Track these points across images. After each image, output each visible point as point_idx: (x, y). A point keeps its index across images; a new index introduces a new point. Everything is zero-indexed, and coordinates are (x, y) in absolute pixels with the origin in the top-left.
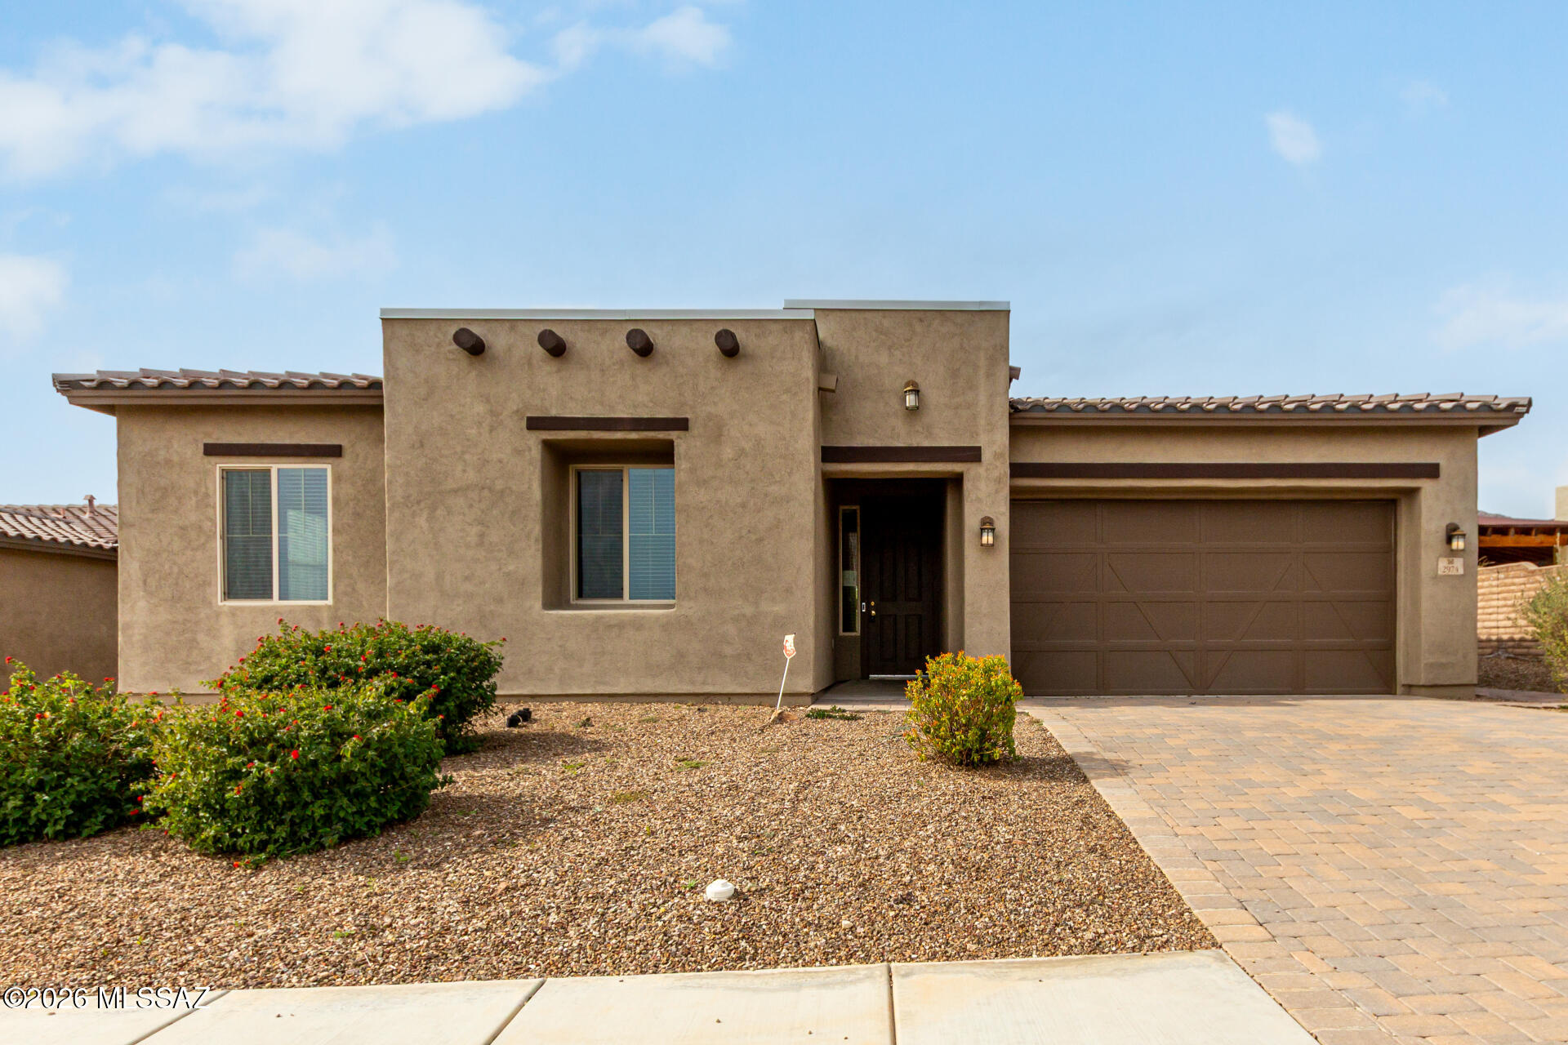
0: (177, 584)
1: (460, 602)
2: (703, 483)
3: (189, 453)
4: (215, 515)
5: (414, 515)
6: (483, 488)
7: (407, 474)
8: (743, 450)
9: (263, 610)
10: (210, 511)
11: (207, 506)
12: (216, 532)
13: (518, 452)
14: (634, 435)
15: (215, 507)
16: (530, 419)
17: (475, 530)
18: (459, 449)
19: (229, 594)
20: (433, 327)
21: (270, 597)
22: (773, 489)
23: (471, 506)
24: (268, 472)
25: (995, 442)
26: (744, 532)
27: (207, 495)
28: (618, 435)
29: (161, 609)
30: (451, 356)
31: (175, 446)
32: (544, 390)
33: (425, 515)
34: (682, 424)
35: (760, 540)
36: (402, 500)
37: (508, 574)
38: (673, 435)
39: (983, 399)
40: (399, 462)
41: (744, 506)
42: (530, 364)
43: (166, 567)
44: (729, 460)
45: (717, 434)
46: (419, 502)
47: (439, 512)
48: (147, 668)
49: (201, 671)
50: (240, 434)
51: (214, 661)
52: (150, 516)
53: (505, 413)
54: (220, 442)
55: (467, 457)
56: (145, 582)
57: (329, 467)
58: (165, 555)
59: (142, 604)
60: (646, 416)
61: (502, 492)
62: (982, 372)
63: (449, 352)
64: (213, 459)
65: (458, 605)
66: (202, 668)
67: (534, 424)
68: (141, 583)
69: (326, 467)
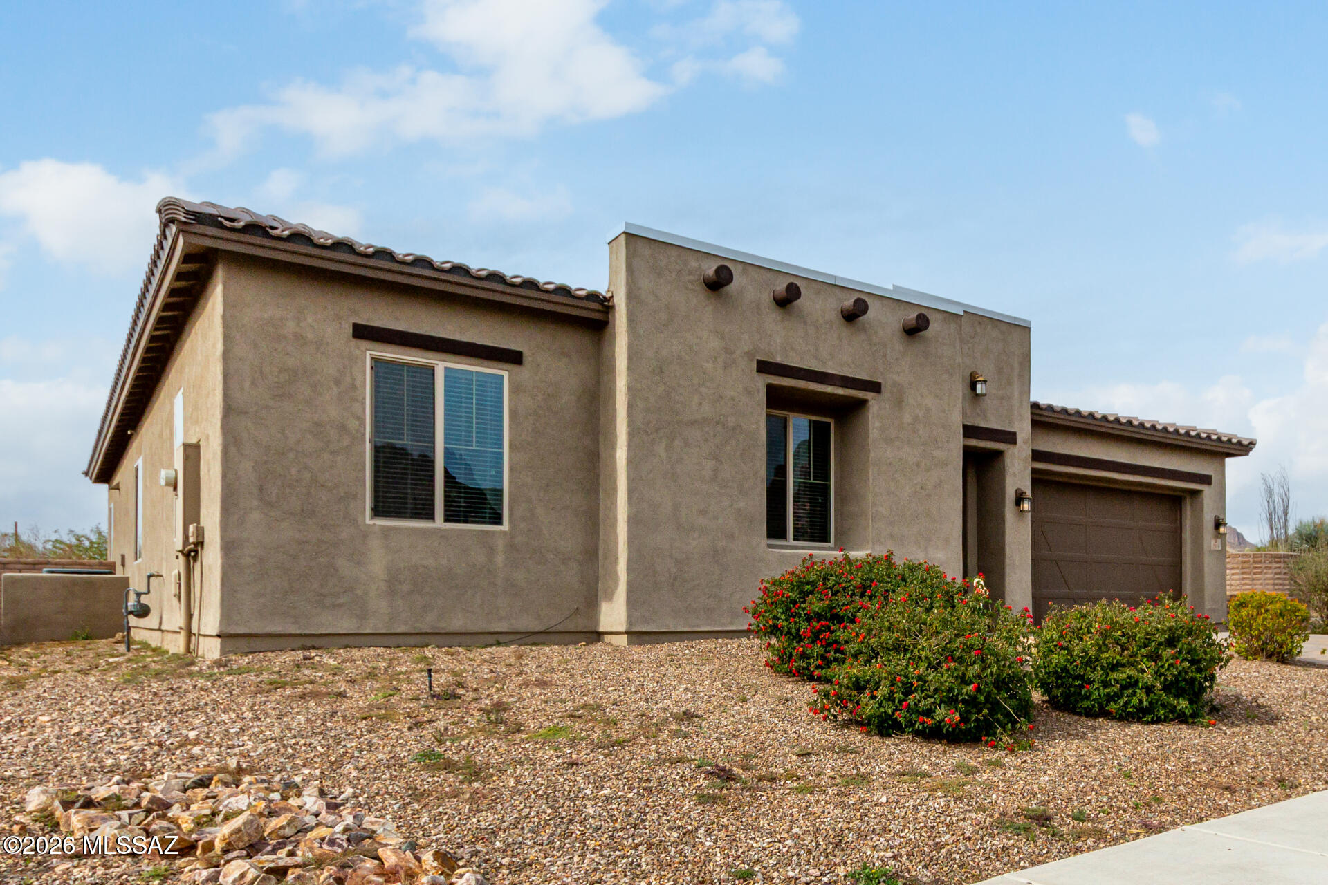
0: (309, 494)
1: (696, 535)
2: (889, 441)
3: (329, 332)
4: (364, 409)
5: (653, 442)
6: (718, 424)
7: (647, 399)
8: (917, 416)
9: (424, 532)
10: (357, 406)
11: (354, 400)
12: (364, 434)
13: (749, 392)
14: (841, 391)
15: (363, 403)
16: (759, 362)
17: (709, 464)
18: (695, 381)
19: (378, 512)
20: (674, 252)
21: (430, 516)
22: (937, 453)
23: (707, 440)
24: (432, 370)
25: (1023, 429)
26: (918, 487)
27: (353, 387)
28: (829, 389)
29: (285, 524)
30: (690, 287)
31: (310, 320)
32: (770, 336)
33: (663, 445)
34: (875, 387)
35: (929, 495)
36: (642, 426)
37: (740, 510)
38: (869, 396)
39: (1016, 393)
40: (639, 386)
41: (918, 465)
42: (758, 308)
43: (294, 471)
44: (909, 424)
45: (899, 402)
46: (657, 430)
47: (677, 442)
48: (263, 600)
49: (340, 606)
50: (397, 319)
51: (359, 592)
52: (271, 403)
53: (738, 352)
54: (371, 324)
55: (703, 390)
56: (261, 489)
57: (506, 375)
58: (291, 456)
59: (256, 516)
60: (850, 376)
61: (734, 429)
62: (1016, 372)
63: (689, 281)
64: (364, 344)
65: (694, 539)
66: (341, 601)
67: (765, 367)
68: (255, 491)
69: (504, 373)
